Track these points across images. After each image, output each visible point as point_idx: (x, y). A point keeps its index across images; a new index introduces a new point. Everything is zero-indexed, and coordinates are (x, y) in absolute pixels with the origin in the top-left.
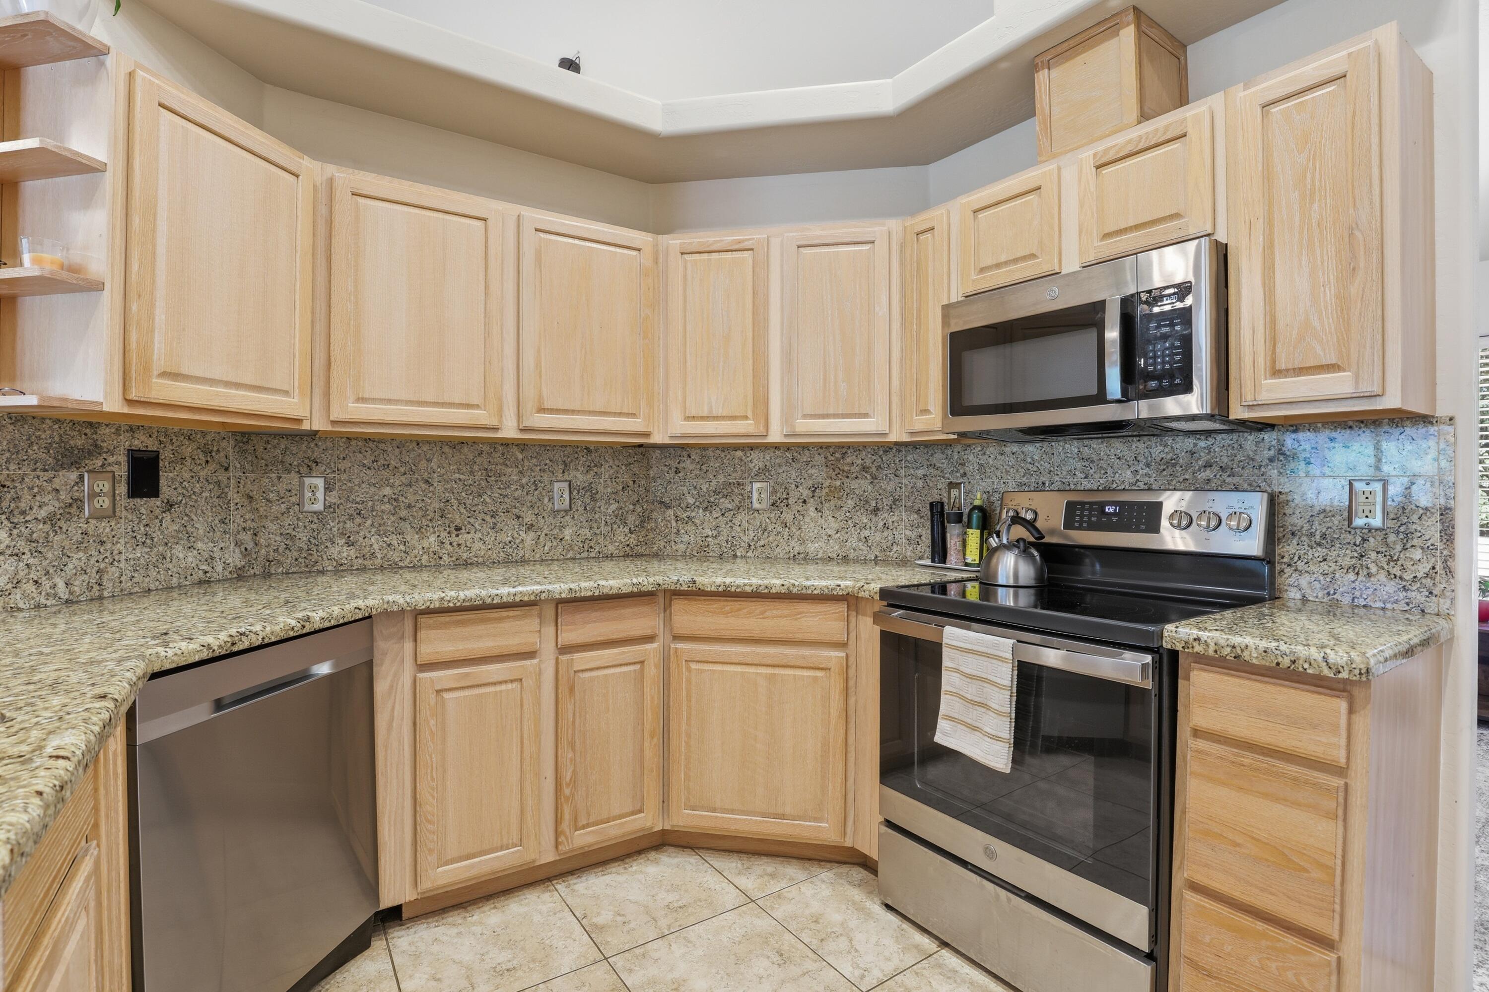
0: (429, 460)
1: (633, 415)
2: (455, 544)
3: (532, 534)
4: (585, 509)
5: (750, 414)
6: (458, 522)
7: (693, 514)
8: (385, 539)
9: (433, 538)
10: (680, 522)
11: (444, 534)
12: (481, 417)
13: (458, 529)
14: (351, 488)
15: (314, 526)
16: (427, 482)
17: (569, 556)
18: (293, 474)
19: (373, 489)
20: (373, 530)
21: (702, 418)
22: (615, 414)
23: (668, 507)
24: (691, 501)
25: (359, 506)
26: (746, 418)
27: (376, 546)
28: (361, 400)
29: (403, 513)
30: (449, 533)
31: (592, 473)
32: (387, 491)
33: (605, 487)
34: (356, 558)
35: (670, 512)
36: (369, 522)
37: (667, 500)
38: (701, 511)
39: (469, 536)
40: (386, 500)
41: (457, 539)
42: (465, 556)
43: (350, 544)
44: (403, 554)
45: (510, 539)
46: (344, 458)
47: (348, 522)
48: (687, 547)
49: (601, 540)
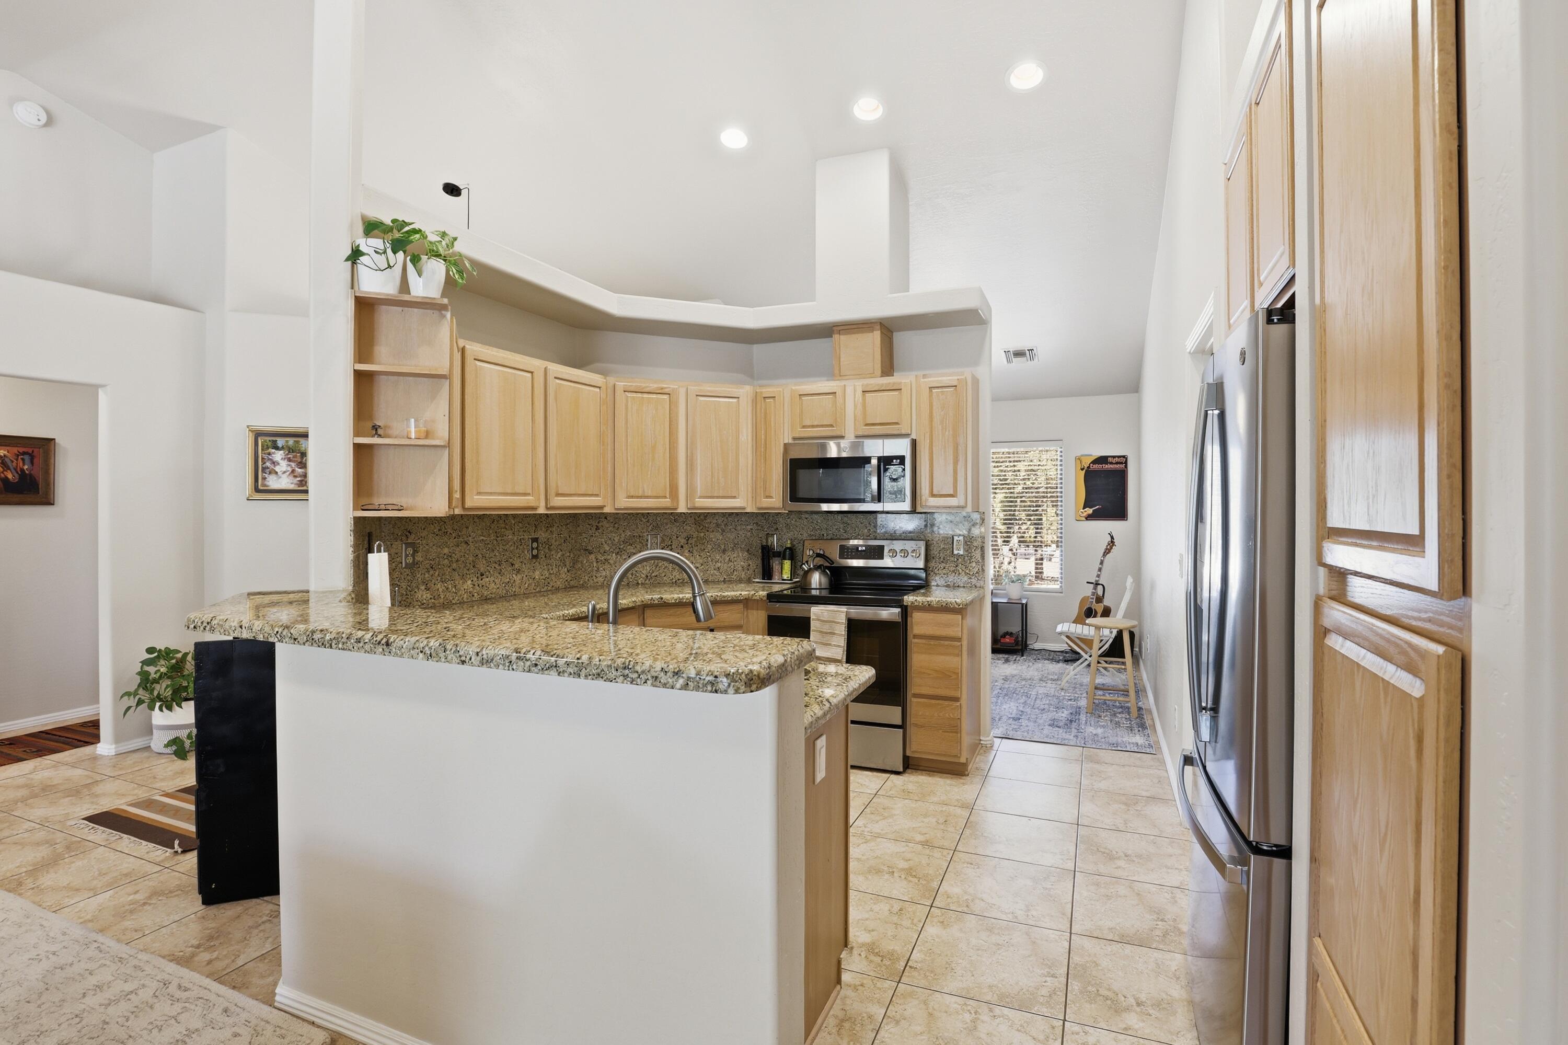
0: (467, 528)
1: (597, 495)
2: (480, 586)
3: (519, 576)
4: (546, 557)
6: (482, 570)
7: (609, 557)
8: (446, 585)
9: (469, 582)
10: (599, 564)
11: (475, 579)
12: (528, 500)
13: (482, 575)
14: (428, 550)
15: (409, 578)
16: (466, 543)
17: (537, 590)
18: (399, 542)
19: (439, 550)
20: (439, 578)
21: (638, 497)
23: (590, 553)
24: (607, 548)
25: (431, 562)
26: (665, 497)
27: (440, 590)
29: (454, 566)
30: (478, 578)
31: (549, 531)
32: (446, 551)
33: (556, 541)
34: (431, 598)
35: (592, 557)
36: (437, 573)
37: (590, 548)
38: (614, 555)
39: (487, 579)
40: (445, 557)
41: (481, 582)
42: (486, 593)
43: (427, 589)
44: (454, 594)
45: (508, 580)
46: (424, 529)
47: (426, 573)
48: (605, 580)
49: (553, 578)
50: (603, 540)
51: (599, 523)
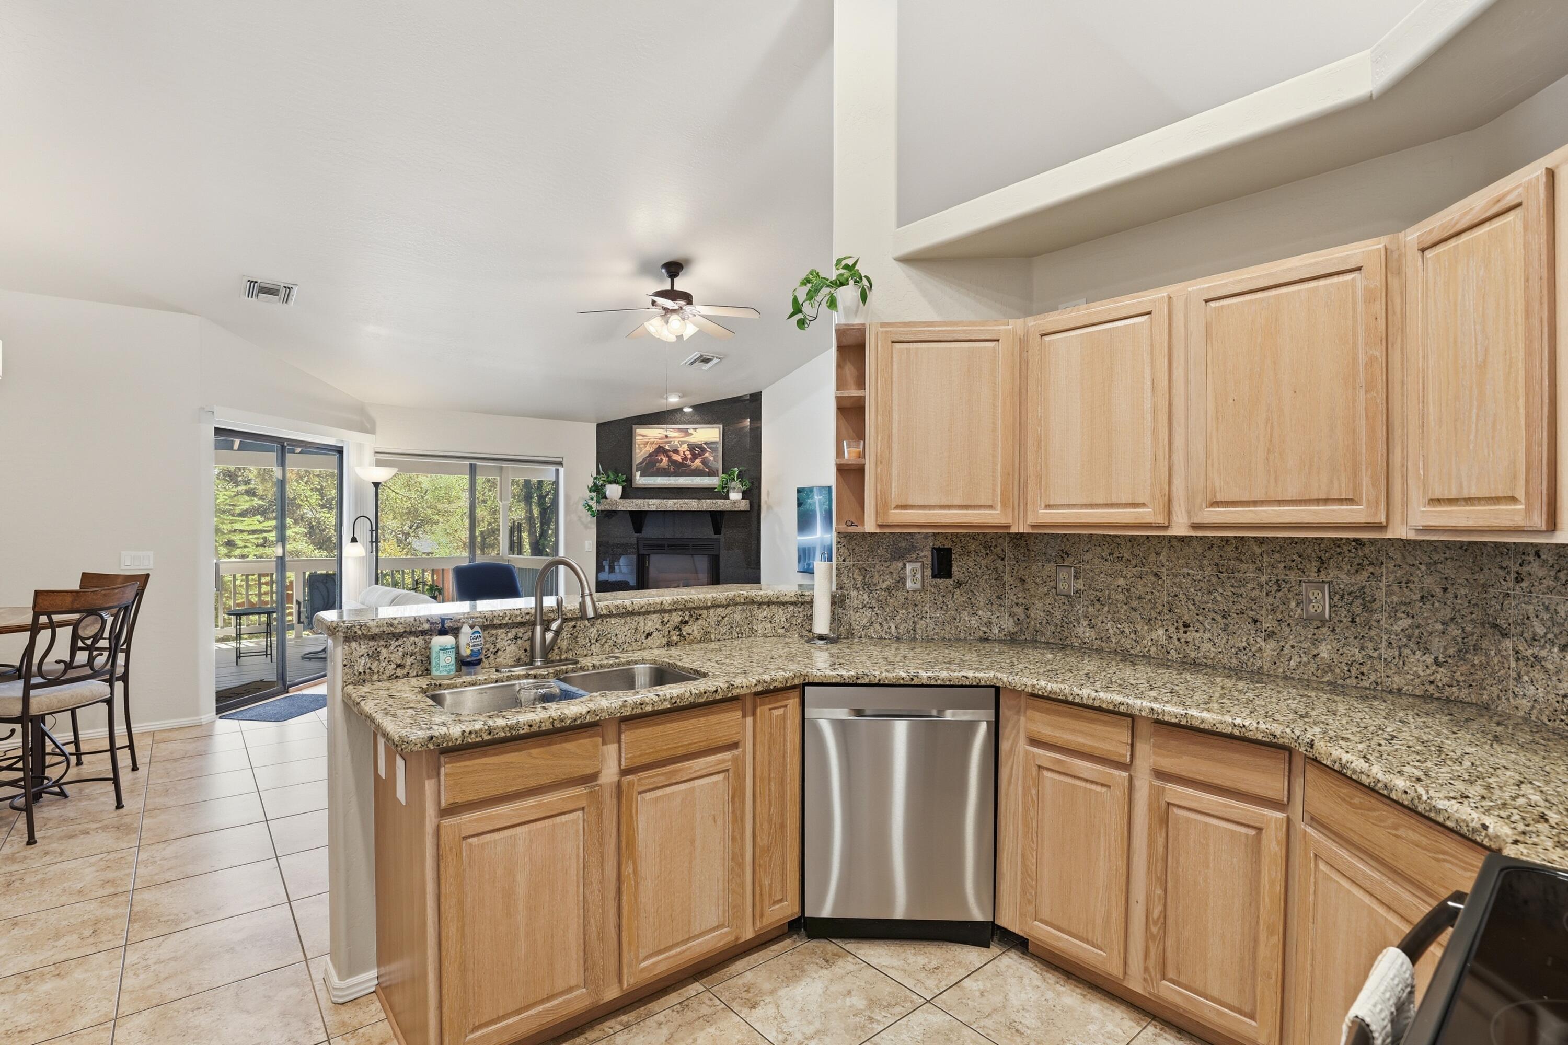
1: (1350, 501)
2: (1182, 640)
3: (1272, 644)
4: (1353, 621)
5: (1520, 494)
6: (1186, 618)
7: (1543, 653)
8: (1119, 626)
9: (1161, 632)
10: (1521, 663)
11: (1172, 629)
12: (1148, 515)
13: (1186, 625)
14: (1093, 577)
15: (1065, 607)
16: (1156, 575)
17: (1326, 679)
18: (1052, 563)
19: (1110, 579)
20: (1110, 616)
22: (1318, 501)
23: (1505, 635)
24: (1541, 631)
25: (1098, 594)
27: (1111, 631)
28: (1048, 506)
29: (1135, 604)
30: (1177, 628)
31: (1365, 574)
32: (1121, 582)
33: (1389, 594)
34: (1096, 639)
35: (1508, 644)
36: (1106, 609)
37: (1501, 622)
38: (1556, 650)
39: (1198, 635)
40: (1120, 590)
41: (1184, 635)
42: (1193, 655)
43: (1091, 626)
44: (1134, 643)
45: (1244, 644)
46: (1087, 551)
47: (1090, 607)
48: (1533, 707)
49: (1380, 666)
50: (1531, 607)
51: (1521, 565)
